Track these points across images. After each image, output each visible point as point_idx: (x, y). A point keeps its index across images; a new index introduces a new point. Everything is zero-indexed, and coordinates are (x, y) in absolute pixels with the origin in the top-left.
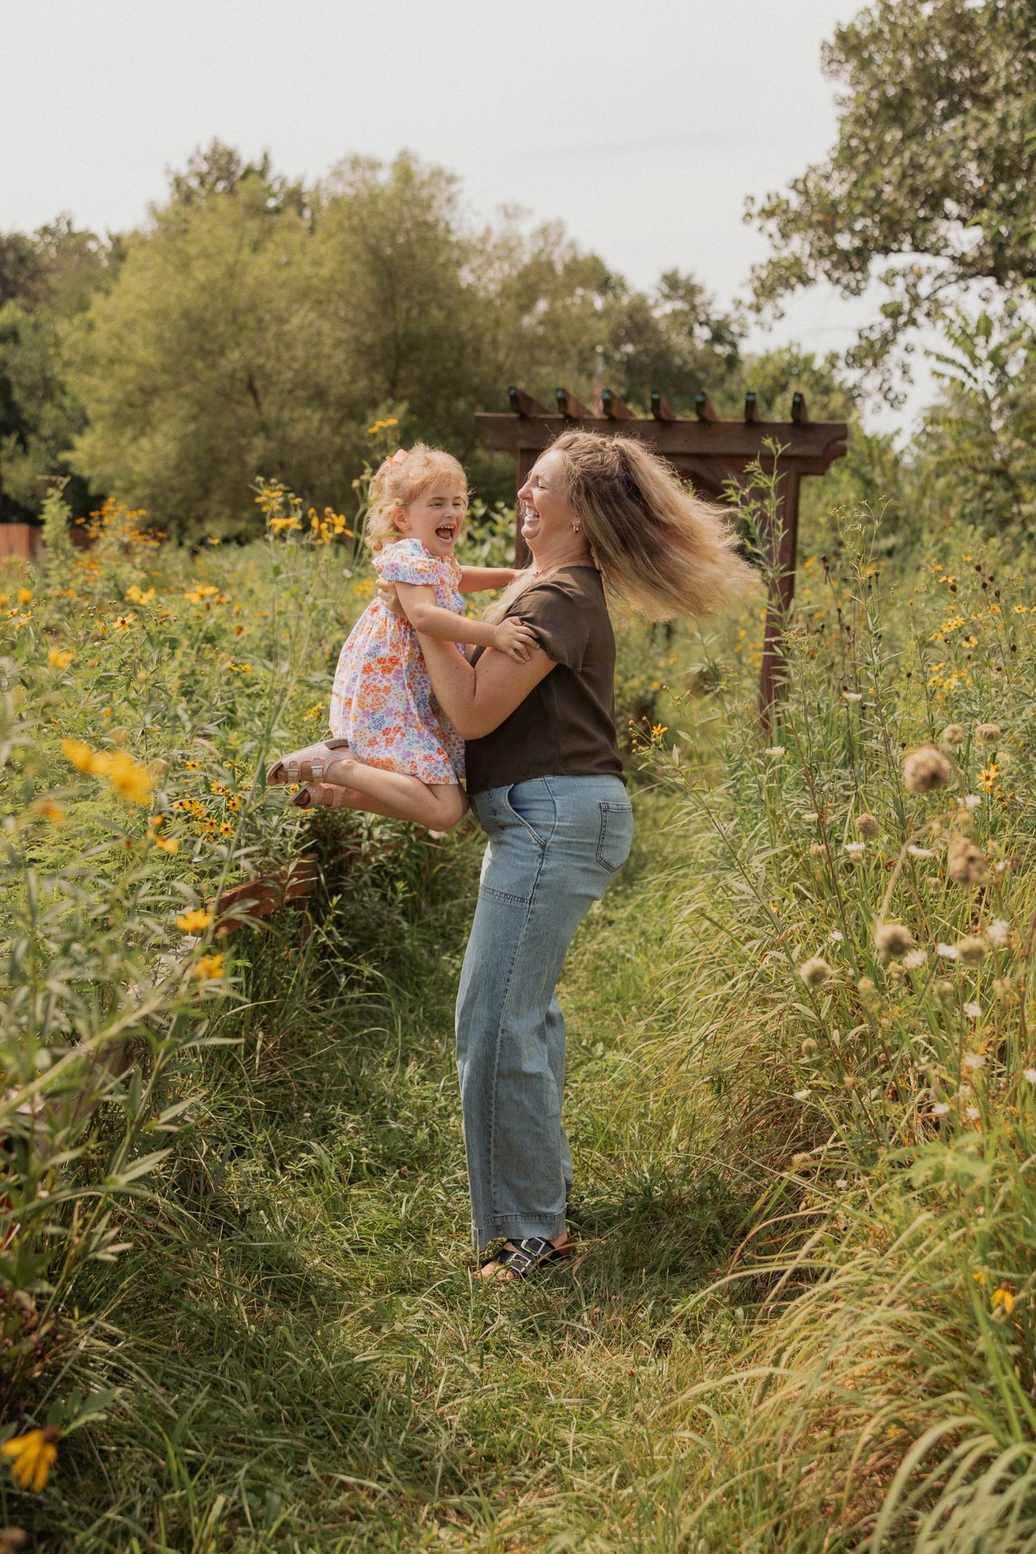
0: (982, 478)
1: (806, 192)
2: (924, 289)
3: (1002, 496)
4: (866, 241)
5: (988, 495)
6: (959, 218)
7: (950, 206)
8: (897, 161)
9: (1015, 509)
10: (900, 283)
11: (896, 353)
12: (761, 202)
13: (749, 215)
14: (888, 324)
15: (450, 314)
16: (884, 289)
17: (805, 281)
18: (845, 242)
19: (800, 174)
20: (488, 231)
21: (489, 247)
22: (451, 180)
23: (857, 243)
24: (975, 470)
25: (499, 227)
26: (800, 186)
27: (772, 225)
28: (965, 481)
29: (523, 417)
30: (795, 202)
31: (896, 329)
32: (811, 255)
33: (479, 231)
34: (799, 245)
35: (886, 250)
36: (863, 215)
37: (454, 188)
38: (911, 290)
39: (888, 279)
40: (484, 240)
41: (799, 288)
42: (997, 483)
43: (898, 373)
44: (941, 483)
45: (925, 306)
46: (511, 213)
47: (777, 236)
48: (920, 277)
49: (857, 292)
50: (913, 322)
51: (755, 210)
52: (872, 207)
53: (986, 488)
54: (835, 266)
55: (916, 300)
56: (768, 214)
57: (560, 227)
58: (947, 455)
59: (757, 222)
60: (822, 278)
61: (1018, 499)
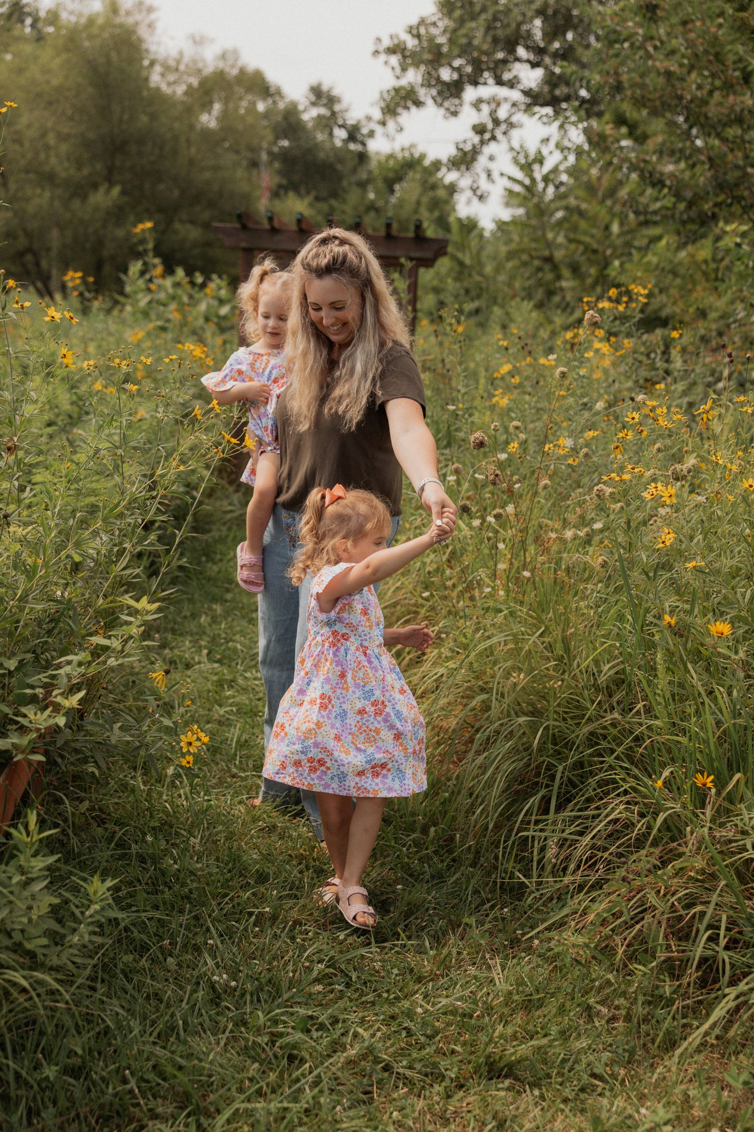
0: (536, 263)
1: (418, 36)
2: (502, 114)
3: (549, 276)
4: (461, 76)
5: (540, 275)
6: (528, 61)
7: (521, 52)
8: (483, 16)
9: (557, 285)
10: (485, 109)
11: (482, 161)
12: (387, 43)
13: (376, 53)
14: (476, 139)
15: (153, 117)
16: (473, 112)
17: (418, 104)
18: (446, 74)
19: (414, 21)
20: (181, 54)
21: (182, 67)
22: (150, 10)
23: (455, 76)
24: (532, 257)
25: (189, 51)
26: (415, 32)
27: (394, 60)
28: (525, 264)
29: (244, 227)
30: (411, 43)
31: (482, 142)
32: (422, 85)
33: (174, 53)
34: (413, 77)
35: (475, 83)
36: (459, 56)
37: (153, 16)
38: (493, 113)
39: (477, 104)
40: (178, 62)
41: (414, 109)
42: (547, 267)
43: (483, 176)
44: (510, 265)
45: (503, 127)
46: (198, 41)
47: (398, 70)
48: (498, 104)
49: (455, 114)
50: (493, 138)
51: (381, 49)
52: (465, 50)
53: (539, 269)
54: (440, 93)
55: (496, 122)
56: (391, 51)
57: (235, 53)
58: (513, 246)
59: (383, 57)
60: (430, 102)
61: (559, 277)
